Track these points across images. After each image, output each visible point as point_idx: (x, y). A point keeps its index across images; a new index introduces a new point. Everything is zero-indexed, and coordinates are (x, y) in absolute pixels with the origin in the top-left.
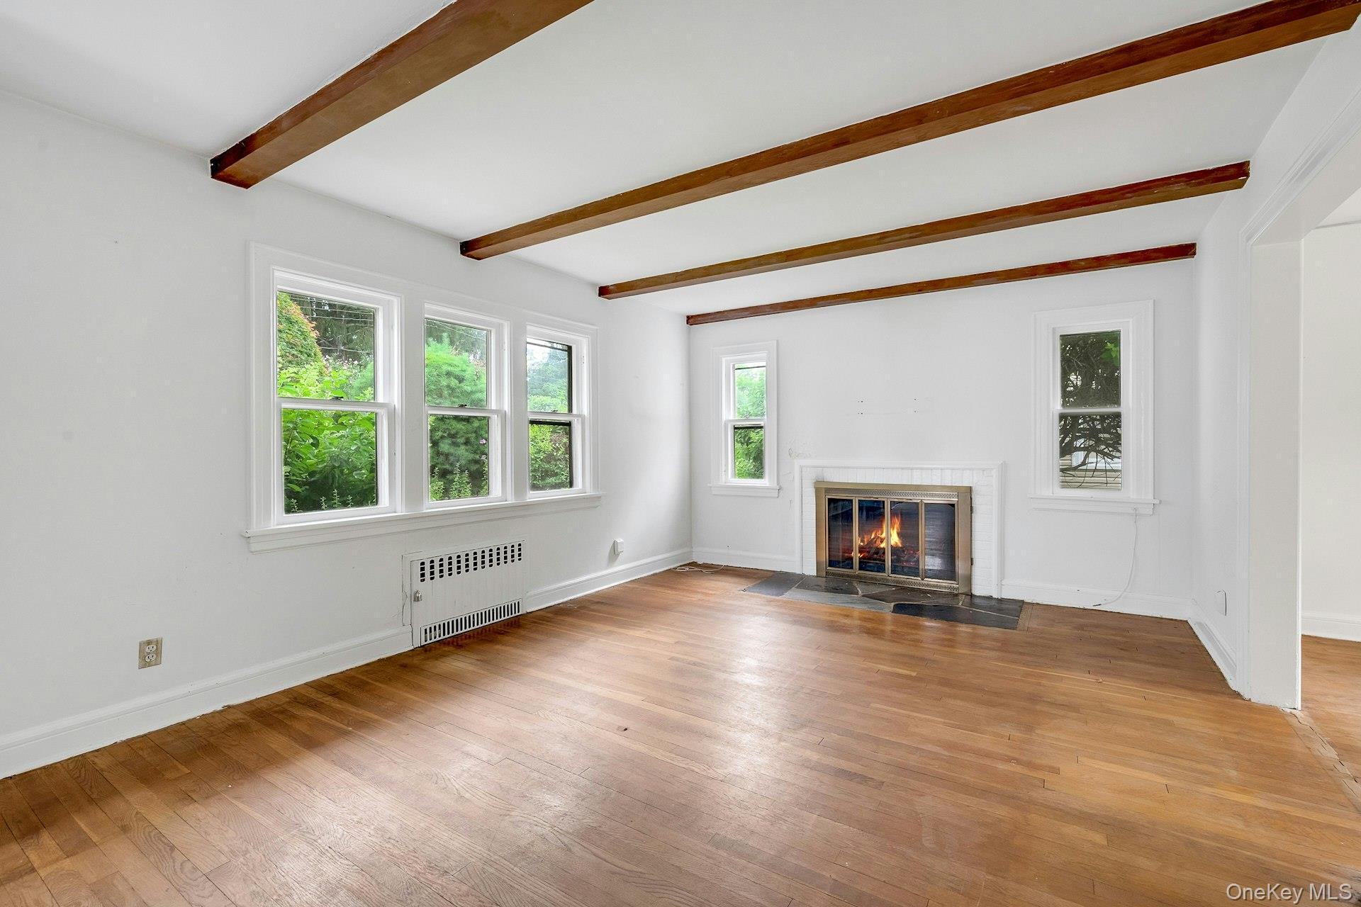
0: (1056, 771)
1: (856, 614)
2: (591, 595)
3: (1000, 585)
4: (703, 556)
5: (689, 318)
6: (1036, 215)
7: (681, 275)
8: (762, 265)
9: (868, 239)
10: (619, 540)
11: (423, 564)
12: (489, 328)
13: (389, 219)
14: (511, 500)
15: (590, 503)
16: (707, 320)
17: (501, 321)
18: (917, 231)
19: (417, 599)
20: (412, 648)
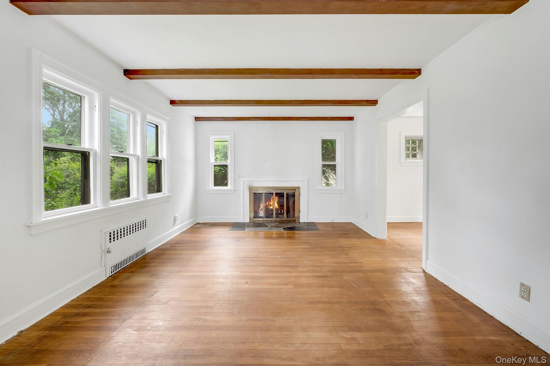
0: (361, 263)
1: (274, 233)
2: (168, 241)
3: (307, 218)
4: (202, 220)
5: (196, 118)
6: (333, 104)
7: (213, 102)
8: (247, 103)
9: (284, 101)
10: (177, 215)
11: (110, 233)
12: (129, 113)
13: (97, 50)
14: (141, 199)
15: (168, 199)
16: (204, 120)
17: (136, 110)
18: (301, 102)
19: (109, 252)
20: (106, 278)
